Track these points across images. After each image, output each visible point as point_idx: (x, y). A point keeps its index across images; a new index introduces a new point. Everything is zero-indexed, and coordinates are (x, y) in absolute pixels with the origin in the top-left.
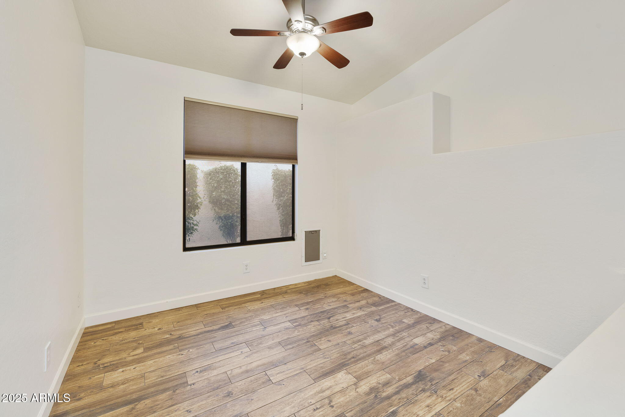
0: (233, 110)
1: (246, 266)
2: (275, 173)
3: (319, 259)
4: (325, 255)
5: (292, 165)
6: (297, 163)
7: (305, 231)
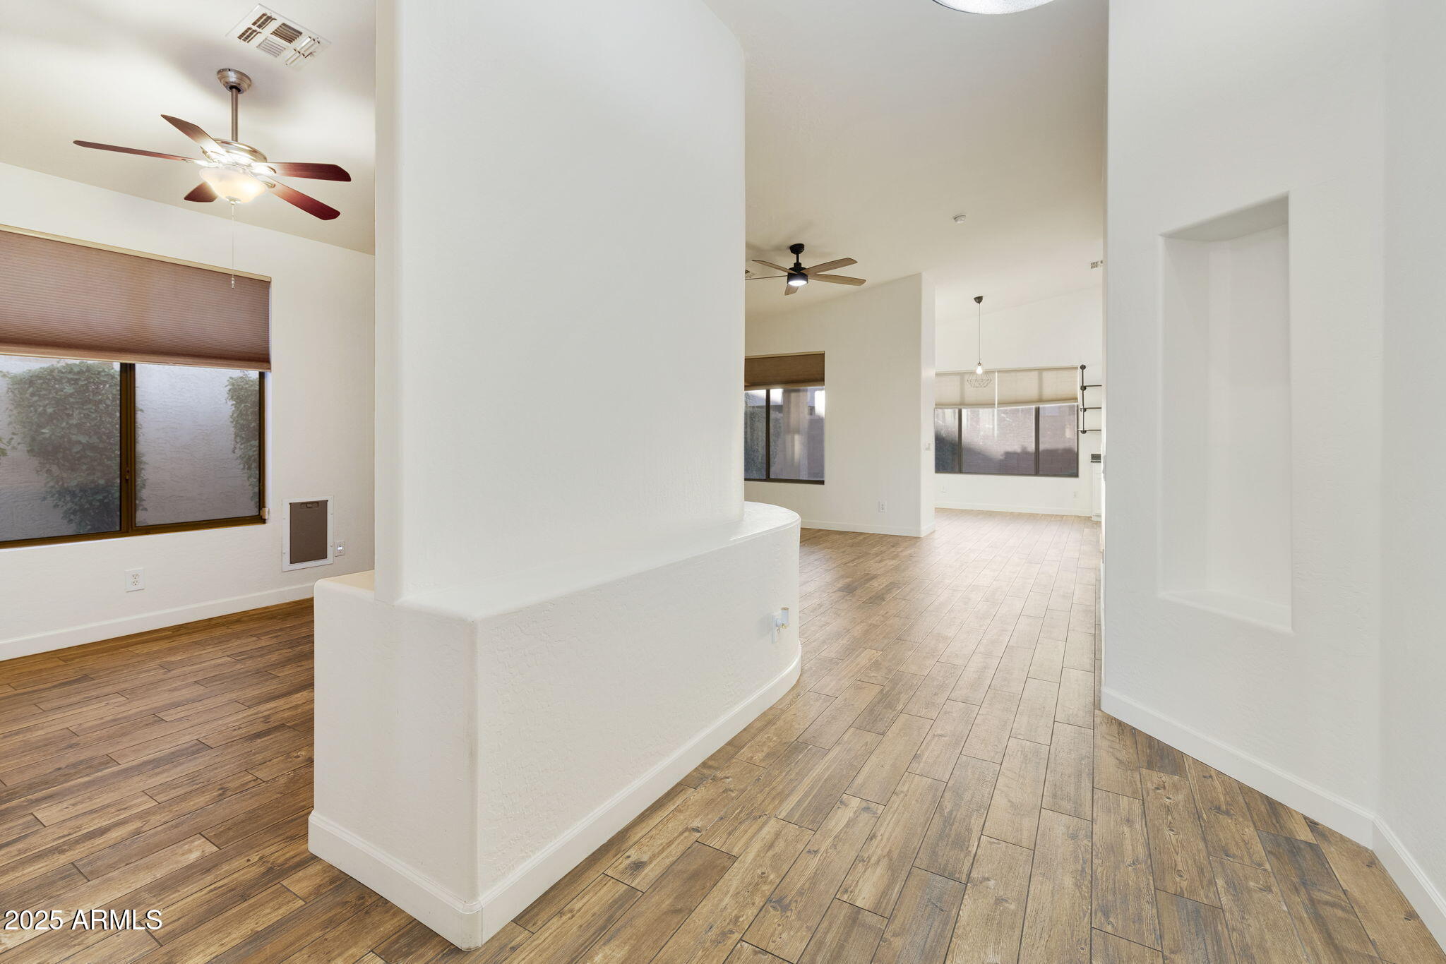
0: (94, 253)
1: (135, 576)
2: (236, 386)
3: (324, 556)
4: (339, 548)
5: (258, 372)
6: (270, 369)
7: (290, 504)
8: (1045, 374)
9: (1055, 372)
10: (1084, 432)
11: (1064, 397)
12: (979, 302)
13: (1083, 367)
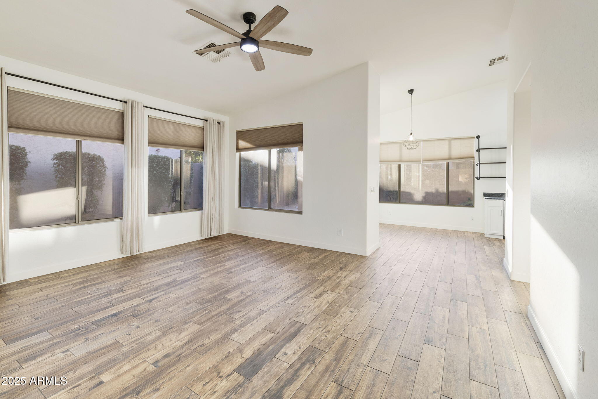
8: (453, 142)
9: (459, 141)
10: (479, 178)
11: (465, 156)
12: (411, 94)
13: (478, 137)
